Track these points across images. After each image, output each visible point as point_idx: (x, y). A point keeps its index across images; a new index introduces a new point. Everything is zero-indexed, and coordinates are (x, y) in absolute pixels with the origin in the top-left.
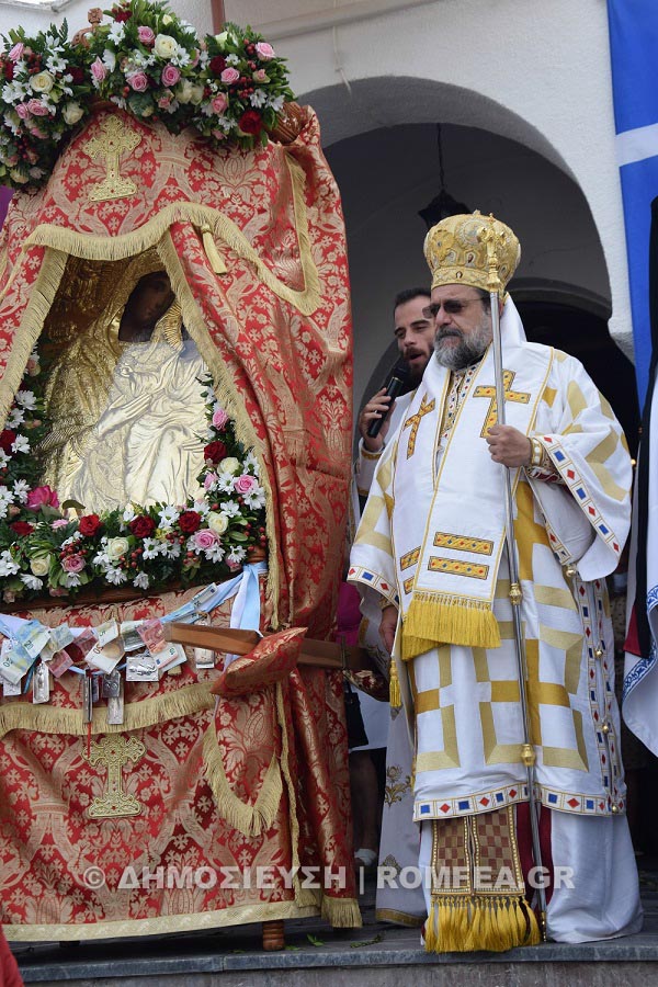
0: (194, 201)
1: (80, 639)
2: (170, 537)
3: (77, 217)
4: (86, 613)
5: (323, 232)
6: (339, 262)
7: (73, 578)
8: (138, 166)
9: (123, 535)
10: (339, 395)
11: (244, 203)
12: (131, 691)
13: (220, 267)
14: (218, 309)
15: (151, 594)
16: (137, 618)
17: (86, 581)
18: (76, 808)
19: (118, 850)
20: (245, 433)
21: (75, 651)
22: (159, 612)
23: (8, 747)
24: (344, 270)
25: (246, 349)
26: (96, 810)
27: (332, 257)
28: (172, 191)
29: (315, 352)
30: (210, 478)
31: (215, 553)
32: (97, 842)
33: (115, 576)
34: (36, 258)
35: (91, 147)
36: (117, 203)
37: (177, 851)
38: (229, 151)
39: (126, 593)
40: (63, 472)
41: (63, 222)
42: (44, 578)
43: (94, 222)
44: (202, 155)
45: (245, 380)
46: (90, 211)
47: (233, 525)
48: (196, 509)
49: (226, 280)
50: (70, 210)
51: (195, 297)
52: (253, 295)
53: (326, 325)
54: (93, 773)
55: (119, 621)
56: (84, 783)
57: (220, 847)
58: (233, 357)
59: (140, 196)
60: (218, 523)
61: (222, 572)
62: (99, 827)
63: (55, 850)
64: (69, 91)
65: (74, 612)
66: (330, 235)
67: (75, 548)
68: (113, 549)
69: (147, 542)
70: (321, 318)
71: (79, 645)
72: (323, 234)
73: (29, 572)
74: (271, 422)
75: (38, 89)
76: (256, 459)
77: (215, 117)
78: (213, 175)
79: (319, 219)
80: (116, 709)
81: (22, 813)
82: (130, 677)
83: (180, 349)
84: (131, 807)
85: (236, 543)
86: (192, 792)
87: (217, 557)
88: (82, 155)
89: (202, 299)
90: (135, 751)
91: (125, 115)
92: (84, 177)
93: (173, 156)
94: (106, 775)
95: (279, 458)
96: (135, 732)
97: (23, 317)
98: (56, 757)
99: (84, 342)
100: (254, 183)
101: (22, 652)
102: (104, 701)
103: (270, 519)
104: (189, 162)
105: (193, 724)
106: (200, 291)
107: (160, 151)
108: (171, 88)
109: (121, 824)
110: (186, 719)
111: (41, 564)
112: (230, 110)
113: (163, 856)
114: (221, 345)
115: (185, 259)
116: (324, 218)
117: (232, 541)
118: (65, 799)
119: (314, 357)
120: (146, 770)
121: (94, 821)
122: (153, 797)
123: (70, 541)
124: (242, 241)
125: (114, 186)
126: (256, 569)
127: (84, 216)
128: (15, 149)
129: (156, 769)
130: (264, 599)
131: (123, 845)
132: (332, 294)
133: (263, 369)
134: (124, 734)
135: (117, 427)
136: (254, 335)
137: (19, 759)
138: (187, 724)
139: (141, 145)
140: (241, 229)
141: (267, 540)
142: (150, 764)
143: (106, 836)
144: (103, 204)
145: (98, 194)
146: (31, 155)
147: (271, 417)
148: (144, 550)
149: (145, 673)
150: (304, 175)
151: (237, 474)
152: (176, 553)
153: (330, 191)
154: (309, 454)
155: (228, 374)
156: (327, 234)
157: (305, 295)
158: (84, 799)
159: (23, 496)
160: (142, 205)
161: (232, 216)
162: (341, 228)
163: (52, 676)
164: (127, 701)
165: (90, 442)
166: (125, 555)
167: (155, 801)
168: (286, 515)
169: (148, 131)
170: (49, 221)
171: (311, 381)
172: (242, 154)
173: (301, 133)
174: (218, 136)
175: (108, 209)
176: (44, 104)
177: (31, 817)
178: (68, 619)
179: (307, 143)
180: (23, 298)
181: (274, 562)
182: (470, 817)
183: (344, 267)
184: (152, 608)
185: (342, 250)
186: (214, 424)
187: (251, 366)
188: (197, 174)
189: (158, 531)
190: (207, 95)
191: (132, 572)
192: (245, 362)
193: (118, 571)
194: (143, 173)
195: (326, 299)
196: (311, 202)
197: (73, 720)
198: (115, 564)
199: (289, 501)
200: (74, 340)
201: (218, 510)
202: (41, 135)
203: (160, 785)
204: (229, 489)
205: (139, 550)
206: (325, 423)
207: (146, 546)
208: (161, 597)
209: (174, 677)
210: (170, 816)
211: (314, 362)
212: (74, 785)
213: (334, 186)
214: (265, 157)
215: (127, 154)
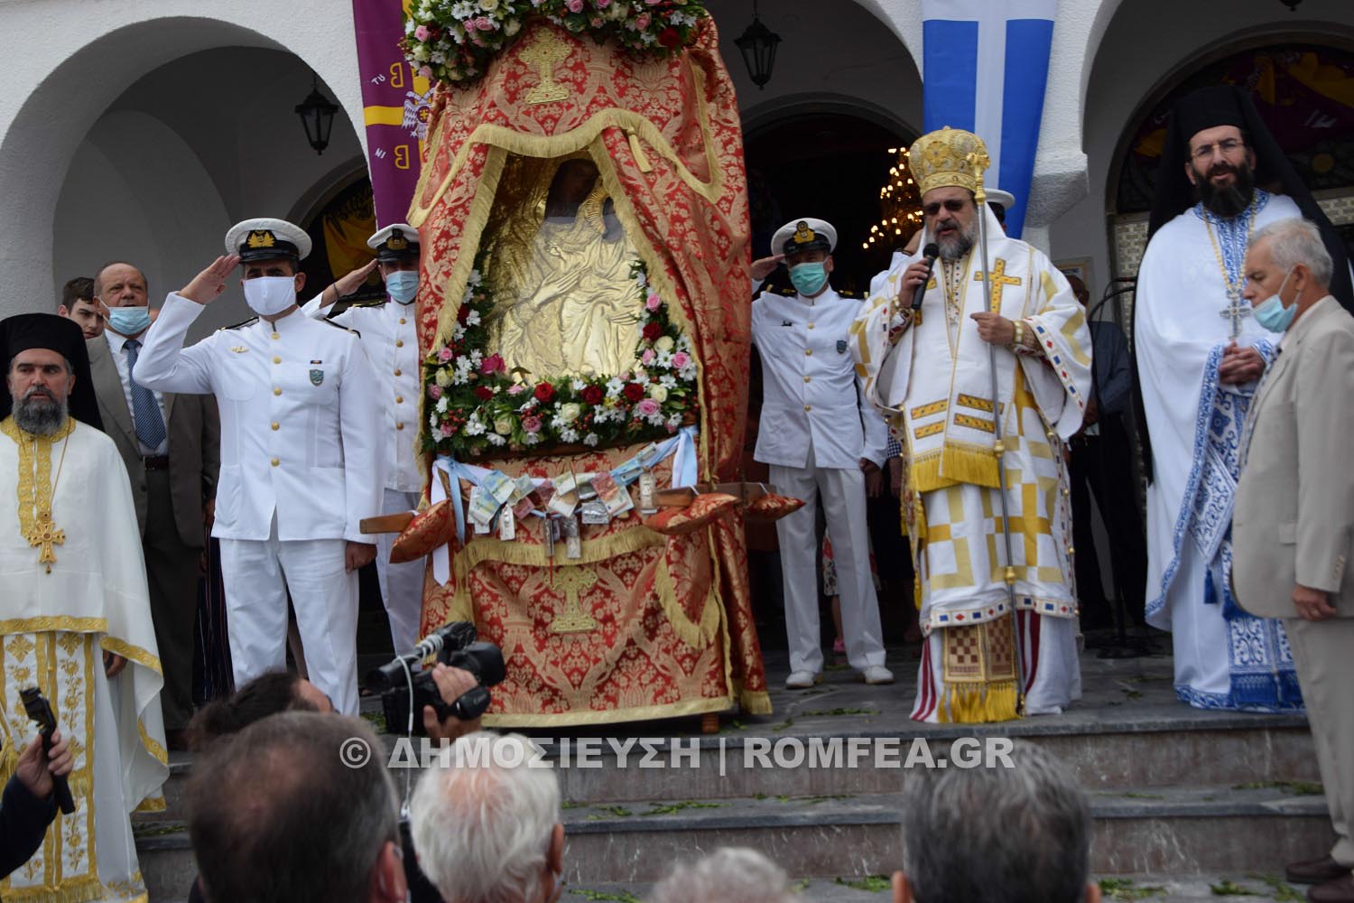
0: (621, 107)
1: (540, 488)
2: (618, 405)
3: (516, 119)
4: (541, 465)
5: (722, 126)
6: (736, 154)
7: (532, 436)
8: (570, 75)
9: (574, 401)
10: (742, 273)
11: (661, 107)
12: (584, 530)
13: (645, 167)
14: (649, 207)
15: (598, 450)
16: (588, 470)
17: (542, 439)
18: (540, 624)
19: (579, 657)
20: (677, 316)
21: (536, 497)
22: (606, 467)
23: (479, 574)
24: (741, 161)
25: (674, 242)
26: (557, 626)
27: (731, 149)
28: (602, 99)
29: (724, 238)
30: (649, 353)
31: (656, 419)
32: (560, 651)
33: (570, 436)
34: (481, 154)
35: (526, 56)
36: (551, 106)
37: (629, 658)
38: (645, 58)
39: (578, 449)
40: (503, 339)
41: (504, 122)
42: (507, 437)
43: (531, 123)
44: (623, 63)
45: (674, 269)
46: (527, 113)
47: (672, 396)
48: (637, 381)
49: (651, 178)
50: (511, 112)
51: (627, 194)
52: (675, 192)
53: (729, 212)
54: (554, 596)
55: (574, 475)
56: (546, 604)
57: (666, 656)
58: (662, 248)
59: (573, 102)
60: (659, 392)
61: (661, 433)
62: (561, 639)
63: (526, 657)
64: (512, 9)
65: (531, 464)
66: (728, 128)
67: (535, 411)
68: (567, 413)
69: (598, 408)
70: (725, 205)
71: (539, 492)
72: (723, 127)
73: (494, 431)
74: (697, 307)
75: (486, 9)
76: (687, 339)
77: (638, 32)
78: (634, 81)
79: (718, 114)
80: (574, 546)
81: (496, 627)
82: (585, 520)
83: (603, 232)
84: (588, 623)
85: (675, 411)
86: (641, 612)
87: (658, 422)
88: (518, 62)
89: (634, 196)
90: (589, 579)
91: (557, 29)
92: (521, 82)
93: (600, 67)
94: (565, 598)
95: (705, 337)
96: (589, 565)
97: (472, 207)
98: (521, 583)
99: (514, 222)
100: (670, 89)
101: (490, 497)
102: (564, 539)
103: (701, 390)
104: (613, 70)
105: (639, 558)
106: (632, 190)
107: (588, 61)
108: (603, 10)
109: (580, 637)
110: (633, 554)
111: (504, 425)
112: (651, 28)
113: (617, 662)
114: (650, 236)
115: (617, 161)
116: (722, 113)
117: (672, 409)
118: (530, 617)
119: (723, 242)
120: (599, 594)
121: (557, 634)
122: (606, 616)
123: (527, 406)
124: (662, 143)
125: (547, 91)
126: (691, 431)
127: (522, 117)
128: (456, 54)
129: (607, 594)
130: (699, 457)
131: (583, 653)
132: (732, 183)
133: (687, 257)
134: (581, 567)
135: (550, 300)
136: (678, 227)
137: (489, 584)
138: (633, 558)
139: (571, 56)
140: (661, 130)
141: (699, 408)
142: (602, 590)
143: (568, 648)
144: (538, 106)
145: (534, 97)
146: (470, 59)
147: (697, 302)
148: (594, 415)
149: (596, 516)
150: (704, 75)
151: (673, 351)
152: (622, 417)
153: (727, 89)
154: (725, 329)
155: (658, 265)
156: (725, 127)
157: (711, 187)
158: (547, 617)
159: (478, 363)
160: (574, 110)
161: (653, 119)
162: (737, 124)
163: (516, 517)
164: (583, 539)
165: (525, 311)
166: (578, 419)
167: (608, 619)
168: (711, 384)
169: (579, 43)
170: (491, 121)
171: (721, 263)
172: (656, 61)
173: (700, 35)
174: (638, 46)
175: (543, 112)
176: (490, 21)
177: (503, 631)
178: (526, 470)
179: (706, 45)
180: (472, 190)
181: (704, 426)
182: (982, 624)
183: (741, 157)
184: (600, 463)
185: (738, 142)
186: (649, 306)
187: (678, 256)
188: (621, 81)
189: (606, 399)
190: (632, 14)
191: (583, 433)
192: (674, 254)
193: (572, 432)
194: (574, 81)
195: (728, 187)
196: (710, 98)
197: (536, 554)
198: (570, 426)
199: (714, 372)
200: (504, 220)
201: (658, 382)
202: (482, 45)
203: (611, 607)
204: (667, 365)
205: (590, 415)
206: (734, 298)
207: (597, 412)
208: (606, 452)
209: (624, 520)
210: (621, 631)
211: (723, 246)
212: (538, 606)
213: (730, 85)
214: (676, 64)
215: (560, 64)
